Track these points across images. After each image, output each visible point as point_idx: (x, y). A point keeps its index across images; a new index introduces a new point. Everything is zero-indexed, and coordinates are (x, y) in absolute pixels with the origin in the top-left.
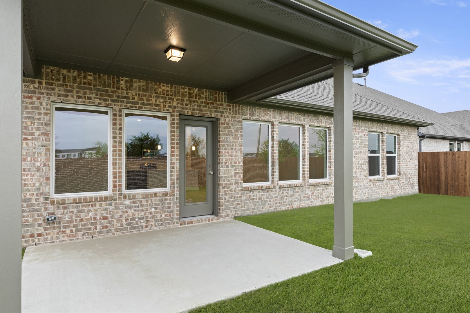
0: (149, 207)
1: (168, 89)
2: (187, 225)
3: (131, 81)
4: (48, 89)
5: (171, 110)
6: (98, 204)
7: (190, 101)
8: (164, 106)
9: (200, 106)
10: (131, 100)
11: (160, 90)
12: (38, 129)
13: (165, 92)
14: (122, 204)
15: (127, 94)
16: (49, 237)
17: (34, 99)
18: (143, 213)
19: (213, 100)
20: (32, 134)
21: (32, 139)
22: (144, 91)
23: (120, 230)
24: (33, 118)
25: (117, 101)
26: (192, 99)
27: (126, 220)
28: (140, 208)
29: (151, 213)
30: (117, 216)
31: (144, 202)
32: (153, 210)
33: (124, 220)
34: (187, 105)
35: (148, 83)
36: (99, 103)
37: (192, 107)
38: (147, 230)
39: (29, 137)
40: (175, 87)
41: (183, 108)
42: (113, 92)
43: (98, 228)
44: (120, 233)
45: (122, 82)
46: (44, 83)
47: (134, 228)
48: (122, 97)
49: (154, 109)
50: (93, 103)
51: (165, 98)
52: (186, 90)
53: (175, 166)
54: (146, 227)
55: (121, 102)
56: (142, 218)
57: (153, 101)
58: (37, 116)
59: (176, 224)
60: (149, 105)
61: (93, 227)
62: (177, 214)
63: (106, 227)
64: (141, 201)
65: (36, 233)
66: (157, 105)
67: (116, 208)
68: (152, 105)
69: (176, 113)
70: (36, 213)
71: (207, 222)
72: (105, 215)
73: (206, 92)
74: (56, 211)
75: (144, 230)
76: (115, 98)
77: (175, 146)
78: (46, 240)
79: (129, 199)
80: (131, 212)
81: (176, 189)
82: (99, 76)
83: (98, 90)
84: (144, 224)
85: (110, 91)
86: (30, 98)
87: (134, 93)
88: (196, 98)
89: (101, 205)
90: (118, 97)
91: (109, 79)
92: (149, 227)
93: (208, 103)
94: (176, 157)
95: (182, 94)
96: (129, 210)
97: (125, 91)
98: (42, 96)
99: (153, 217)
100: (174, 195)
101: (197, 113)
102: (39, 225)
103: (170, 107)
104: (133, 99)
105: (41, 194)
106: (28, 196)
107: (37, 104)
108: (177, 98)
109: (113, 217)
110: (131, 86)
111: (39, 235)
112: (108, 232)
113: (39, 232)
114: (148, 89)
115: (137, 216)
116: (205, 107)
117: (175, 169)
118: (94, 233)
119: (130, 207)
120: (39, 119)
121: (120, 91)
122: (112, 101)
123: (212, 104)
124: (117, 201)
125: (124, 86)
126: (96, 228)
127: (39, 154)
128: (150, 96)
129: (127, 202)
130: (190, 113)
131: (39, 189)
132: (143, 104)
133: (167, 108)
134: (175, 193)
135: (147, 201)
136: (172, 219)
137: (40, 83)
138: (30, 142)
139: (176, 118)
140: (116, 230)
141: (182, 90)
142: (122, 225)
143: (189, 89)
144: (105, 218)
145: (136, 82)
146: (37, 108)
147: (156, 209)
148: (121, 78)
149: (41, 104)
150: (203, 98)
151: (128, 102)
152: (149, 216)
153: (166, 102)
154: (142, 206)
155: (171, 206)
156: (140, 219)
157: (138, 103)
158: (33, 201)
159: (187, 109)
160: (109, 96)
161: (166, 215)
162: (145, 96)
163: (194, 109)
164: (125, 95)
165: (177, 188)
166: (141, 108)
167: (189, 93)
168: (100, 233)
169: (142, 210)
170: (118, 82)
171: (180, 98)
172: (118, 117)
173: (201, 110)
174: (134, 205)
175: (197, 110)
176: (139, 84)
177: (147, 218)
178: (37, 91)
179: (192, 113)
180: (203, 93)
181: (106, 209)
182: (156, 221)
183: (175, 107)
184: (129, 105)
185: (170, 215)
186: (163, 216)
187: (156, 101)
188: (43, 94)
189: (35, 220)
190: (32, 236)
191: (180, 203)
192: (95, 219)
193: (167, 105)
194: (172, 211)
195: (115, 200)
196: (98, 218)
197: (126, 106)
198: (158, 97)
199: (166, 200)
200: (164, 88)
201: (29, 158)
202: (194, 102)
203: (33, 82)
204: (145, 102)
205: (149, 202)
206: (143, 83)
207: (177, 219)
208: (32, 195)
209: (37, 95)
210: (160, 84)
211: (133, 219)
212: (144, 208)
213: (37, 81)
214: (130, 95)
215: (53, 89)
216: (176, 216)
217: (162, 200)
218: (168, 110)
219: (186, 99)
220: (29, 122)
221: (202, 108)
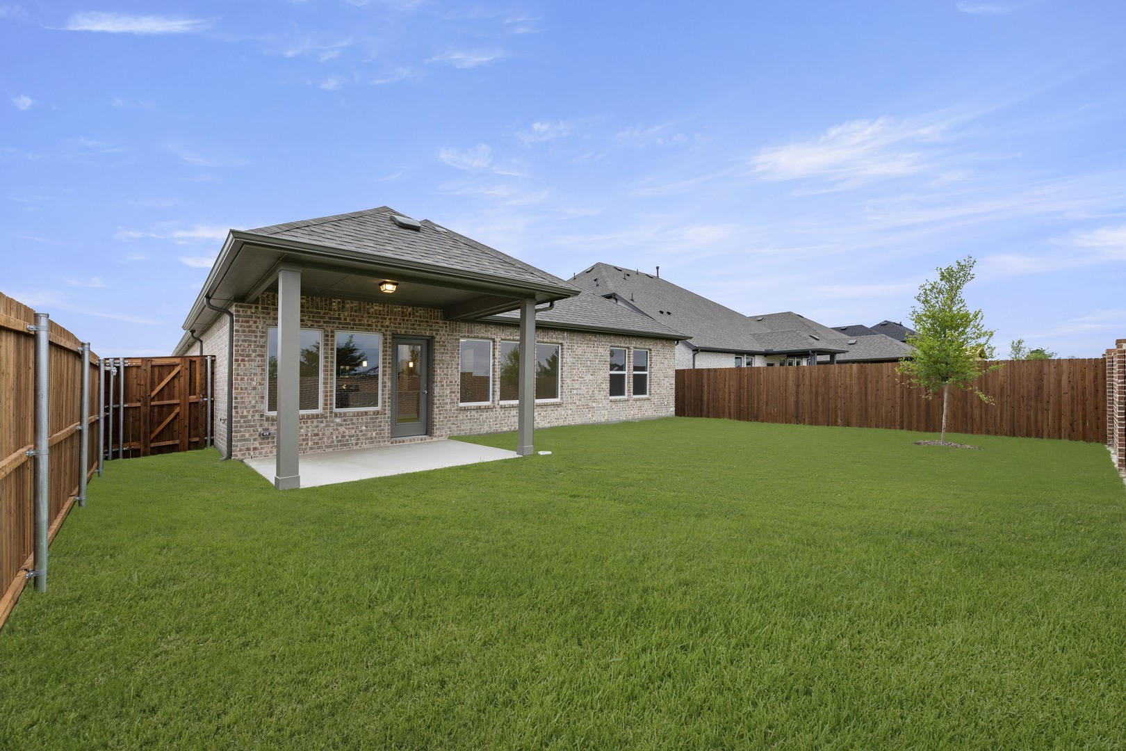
0: (359, 425)
1: (381, 309)
2: (398, 444)
3: (343, 302)
4: (263, 313)
5: (383, 330)
6: (309, 421)
7: (403, 320)
8: (376, 326)
9: (414, 325)
10: (342, 321)
11: (372, 310)
12: (255, 351)
13: (378, 311)
14: (332, 422)
15: (339, 315)
16: (264, 451)
17: (251, 323)
18: (353, 431)
19: (427, 318)
20: (249, 356)
21: (248, 361)
22: (356, 311)
23: (331, 446)
24: (250, 341)
25: (329, 322)
26: (406, 318)
27: (337, 437)
28: (351, 426)
29: (361, 431)
30: (328, 433)
31: (355, 421)
32: (364, 428)
33: (335, 438)
34: (400, 324)
35: (360, 304)
36: (312, 325)
37: (405, 326)
38: (358, 447)
39: (246, 359)
40: (388, 307)
41: (396, 328)
42: (325, 313)
43: (310, 444)
44: (331, 450)
45: (334, 304)
46: (260, 308)
47: (345, 445)
48: (334, 319)
49: (366, 329)
50: (306, 325)
51: (377, 318)
52: (399, 309)
53: (387, 385)
54: (357, 444)
55: (333, 323)
56: (353, 436)
57: (365, 321)
58: (253, 339)
59: (387, 443)
60: (361, 325)
61: (304, 443)
62: (388, 433)
63: (317, 443)
64: (352, 419)
65: (252, 447)
66: (369, 325)
67: (327, 426)
68: (364, 325)
69: (388, 333)
70: (252, 429)
71: (420, 441)
72: (316, 432)
73: (421, 310)
74: (270, 427)
75: (355, 447)
76: (327, 320)
77: (387, 365)
78: (260, 453)
79: (340, 417)
80: (342, 429)
81: (387, 408)
82: (312, 299)
83: (311, 312)
84: (354, 442)
85: (322, 313)
86: (247, 322)
87: (346, 314)
88: (410, 317)
89: (312, 422)
90: (330, 318)
91: (321, 301)
92: (360, 444)
93: (422, 322)
94: (387, 376)
95: (396, 313)
96: (339, 428)
97: (337, 313)
98: (258, 320)
99: (364, 435)
100: (385, 414)
101: (411, 332)
102: (255, 440)
103: (382, 326)
104: (345, 319)
105: (257, 411)
106: (245, 413)
107: (254, 328)
108: (389, 317)
109: (323, 434)
110: (343, 307)
111: (255, 449)
112: (319, 448)
113: (255, 446)
114: (360, 309)
115: (347, 433)
116: (420, 325)
117: (387, 388)
118: (306, 449)
119: (341, 425)
120: (255, 342)
121: (332, 313)
122: (324, 322)
123: (427, 322)
124: (328, 419)
125: (336, 308)
126: (307, 444)
127: (255, 374)
128: (362, 317)
129: (338, 420)
130: (403, 332)
131: (254, 407)
132: (355, 324)
133: (379, 327)
134: (387, 412)
135: (358, 419)
136: (383, 437)
137: (257, 308)
138: (246, 363)
139: (388, 337)
140: (327, 447)
141: (395, 309)
142: (333, 442)
143: (403, 308)
144: (316, 435)
145: (348, 303)
146: (254, 332)
147: (367, 427)
148: (333, 300)
149: (257, 327)
150: (417, 317)
151: (340, 323)
152: (360, 434)
153: (378, 322)
154: (352, 424)
155: (382, 424)
156: (350, 436)
157: (350, 324)
158: (250, 418)
159: (399, 328)
160: (321, 318)
161: (377, 434)
162: (357, 316)
163: (407, 328)
164: (337, 316)
165: (389, 406)
166: (353, 328)
167: (403, 312)
168: (311, 448)
169: (353, 428)
170: (330, 304)
171: (393, 317)
172: (330, 338)
173: (415, 329)
174: (344, 423)
175: (411, 329)
176: (352, 305)
177: (357, 435)
178: (254, 315)
179: (405, 332)
180: (417, 312)
181: (317, 426)
182: (366, 439)
183: (388, 327)
184: (341, 326)
185: (381, 434)
186: (374, 434)
187: (368, 321)
188: (259, 318)
189: (251, 435)
190: (248, 449)
191: (391, 421)
192: (306, 435)
193: (379, 324)
194: (383, 430)
195: (326, 417)
196: (309, 435)
197: (338, 327)
198: (370, 317)
199: (377, 418)
200: (376, 308)
201: (246, 378)
202: (407, 320)
203: (251, 307)
204: (357, 322)
205: (360, 421)
206: (356, 304)
207: (388, 437)
208: (248, 412)
209: (254, 319)
210: (372, 304)
211: (343, 437)
212: (354, 426)
213: (254, 306)
214: (342, 316)
215: (269, 313)
216: (387, 435)
217: (373, 419)
218: (380, 330)
219: (399, 318)
220: (246, 344)
221: (415, 326)
